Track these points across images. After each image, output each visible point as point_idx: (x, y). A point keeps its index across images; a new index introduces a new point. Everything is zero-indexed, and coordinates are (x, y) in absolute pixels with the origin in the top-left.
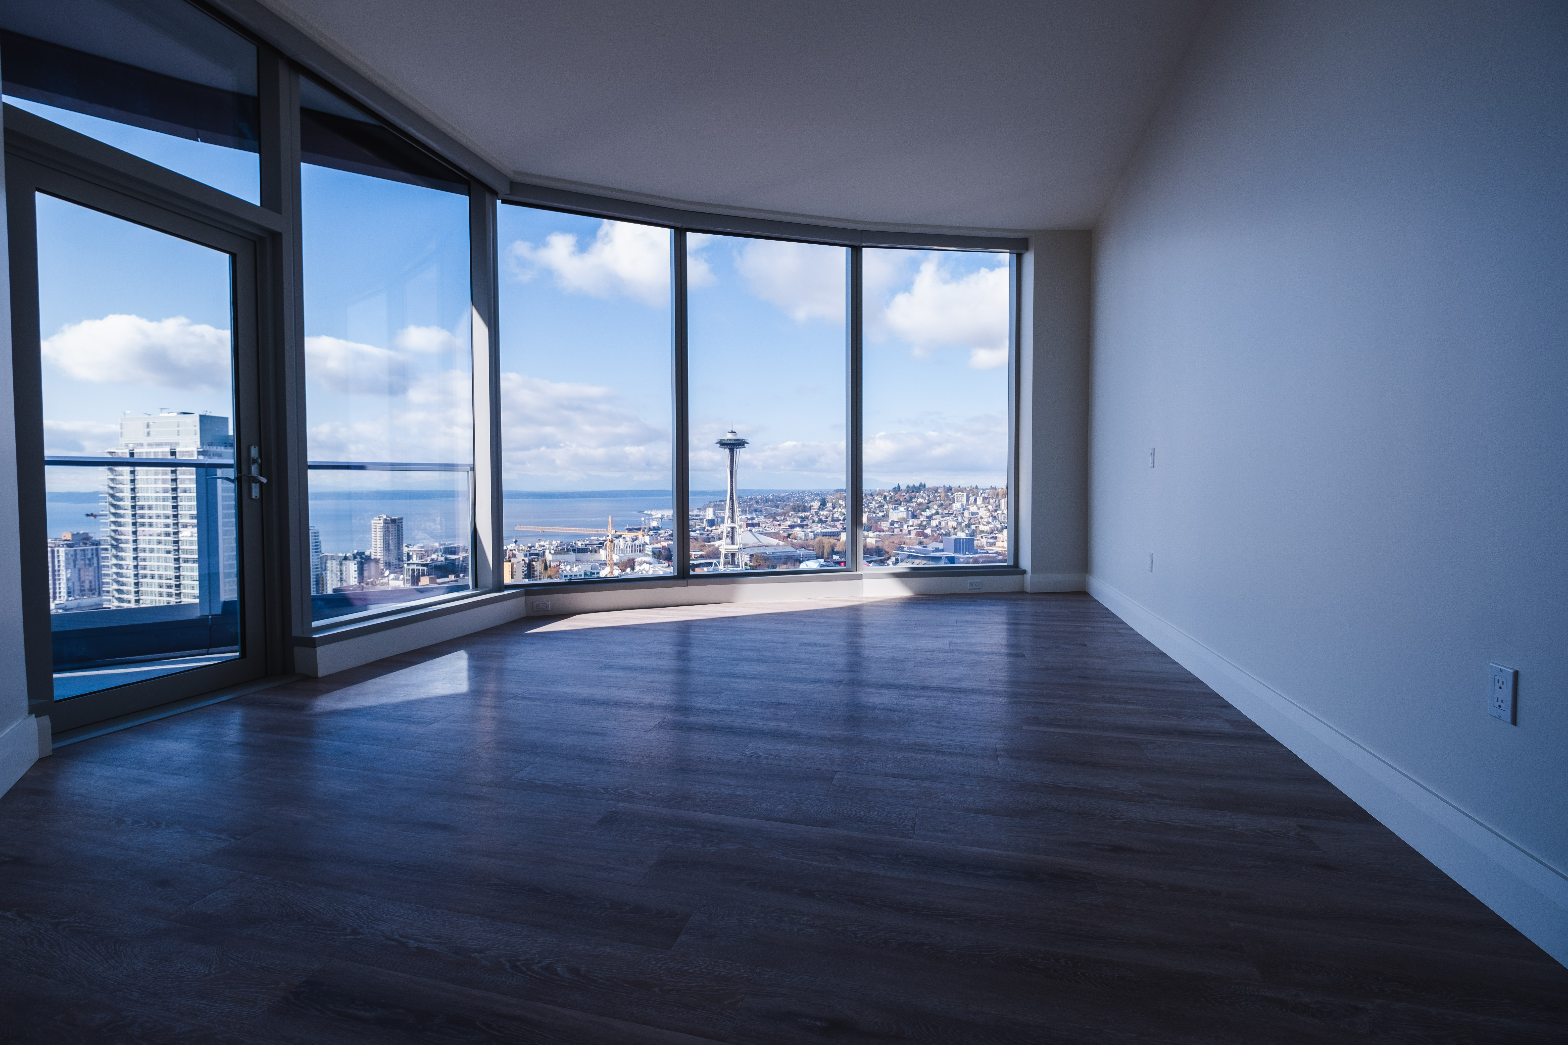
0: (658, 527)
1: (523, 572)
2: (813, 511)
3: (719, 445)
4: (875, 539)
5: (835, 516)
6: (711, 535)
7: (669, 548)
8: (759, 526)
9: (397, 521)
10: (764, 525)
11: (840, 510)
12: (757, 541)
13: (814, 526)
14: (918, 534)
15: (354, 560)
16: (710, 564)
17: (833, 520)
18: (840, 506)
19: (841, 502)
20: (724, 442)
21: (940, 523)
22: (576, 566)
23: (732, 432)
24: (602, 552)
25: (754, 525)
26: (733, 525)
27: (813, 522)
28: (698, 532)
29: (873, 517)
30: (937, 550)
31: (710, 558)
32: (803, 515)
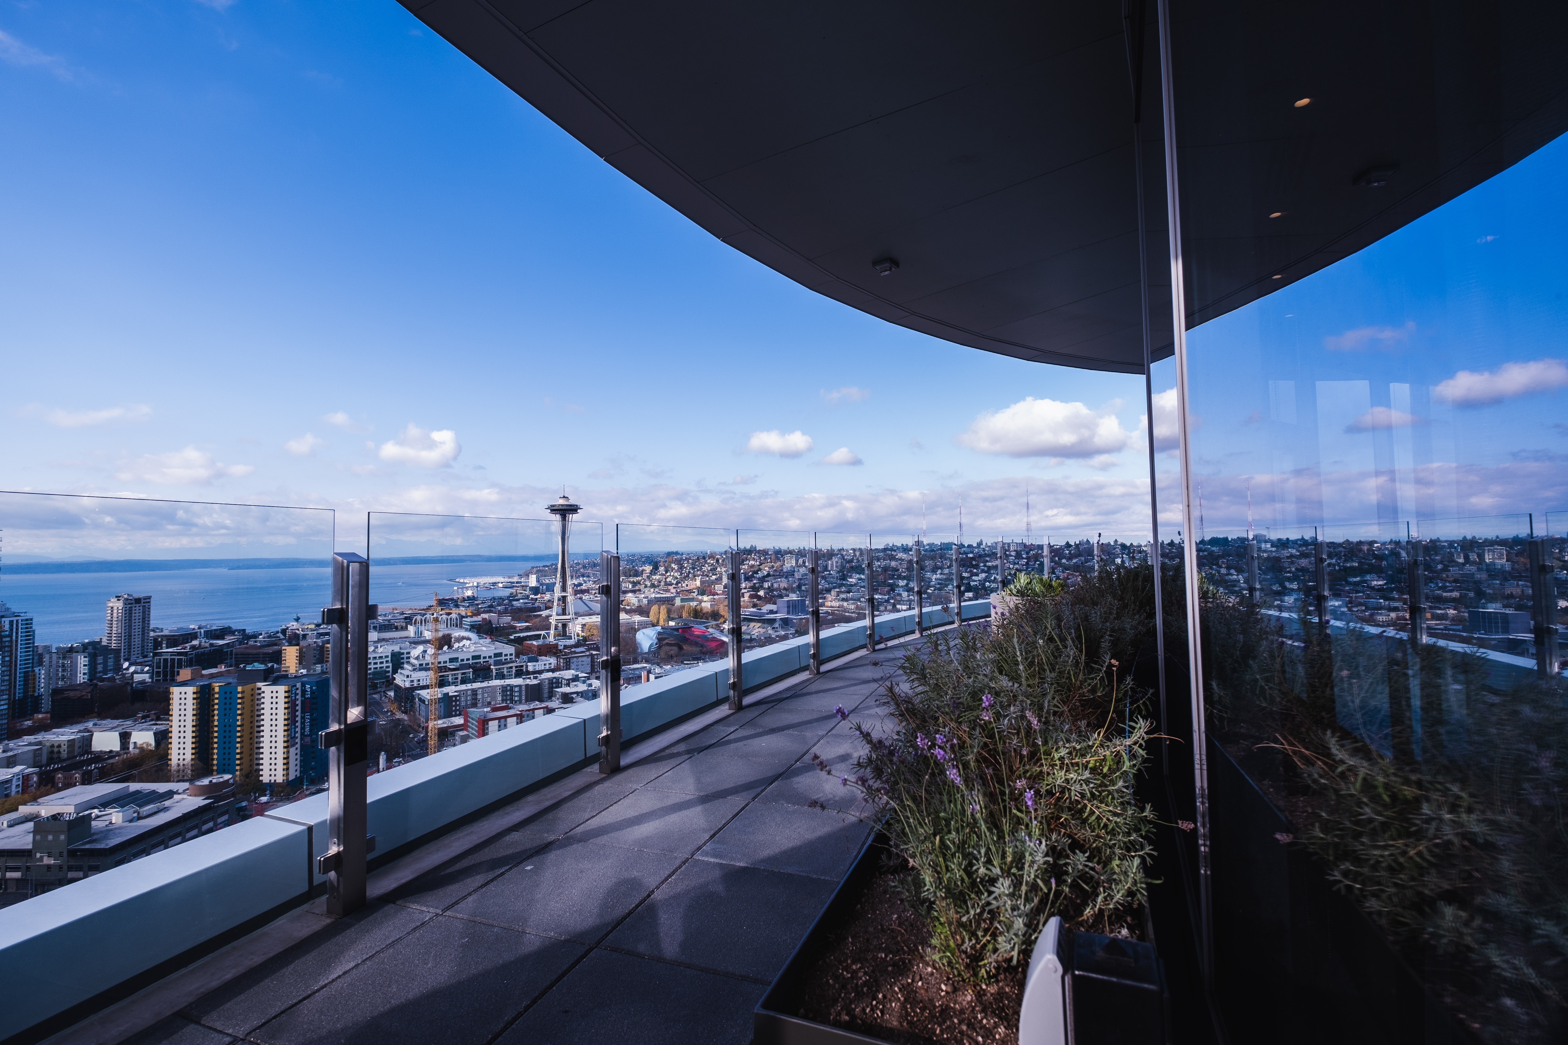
0: (473, 596)
1: (315, 656)
2: (645, 576)
3: (549, 511)
4: (709, 603)
5: (668, 580)
6: (537, 604)
7: (490, 621)
8: (588, 593)
9: (143, 601)
10: (594, 592)
11: (672, 574)
12: (588, 609)
13: (646, 590)
14: (751, 597)
15: (84, 652)
16: (538, 637)
17: (667, 584)
18: (673, 569)
19: (673, 565)
20: (555, 508)
21: (772, 585)
22: (381, 647)
23: (564, 497)
24: (411, 629)
25: (583, 592)
26: (564, 594)
27: (646, 587)
28: (521, 601)
29: (706, 581)
30: (771, 612)
31: (538, 630)
32: (635, 579)
